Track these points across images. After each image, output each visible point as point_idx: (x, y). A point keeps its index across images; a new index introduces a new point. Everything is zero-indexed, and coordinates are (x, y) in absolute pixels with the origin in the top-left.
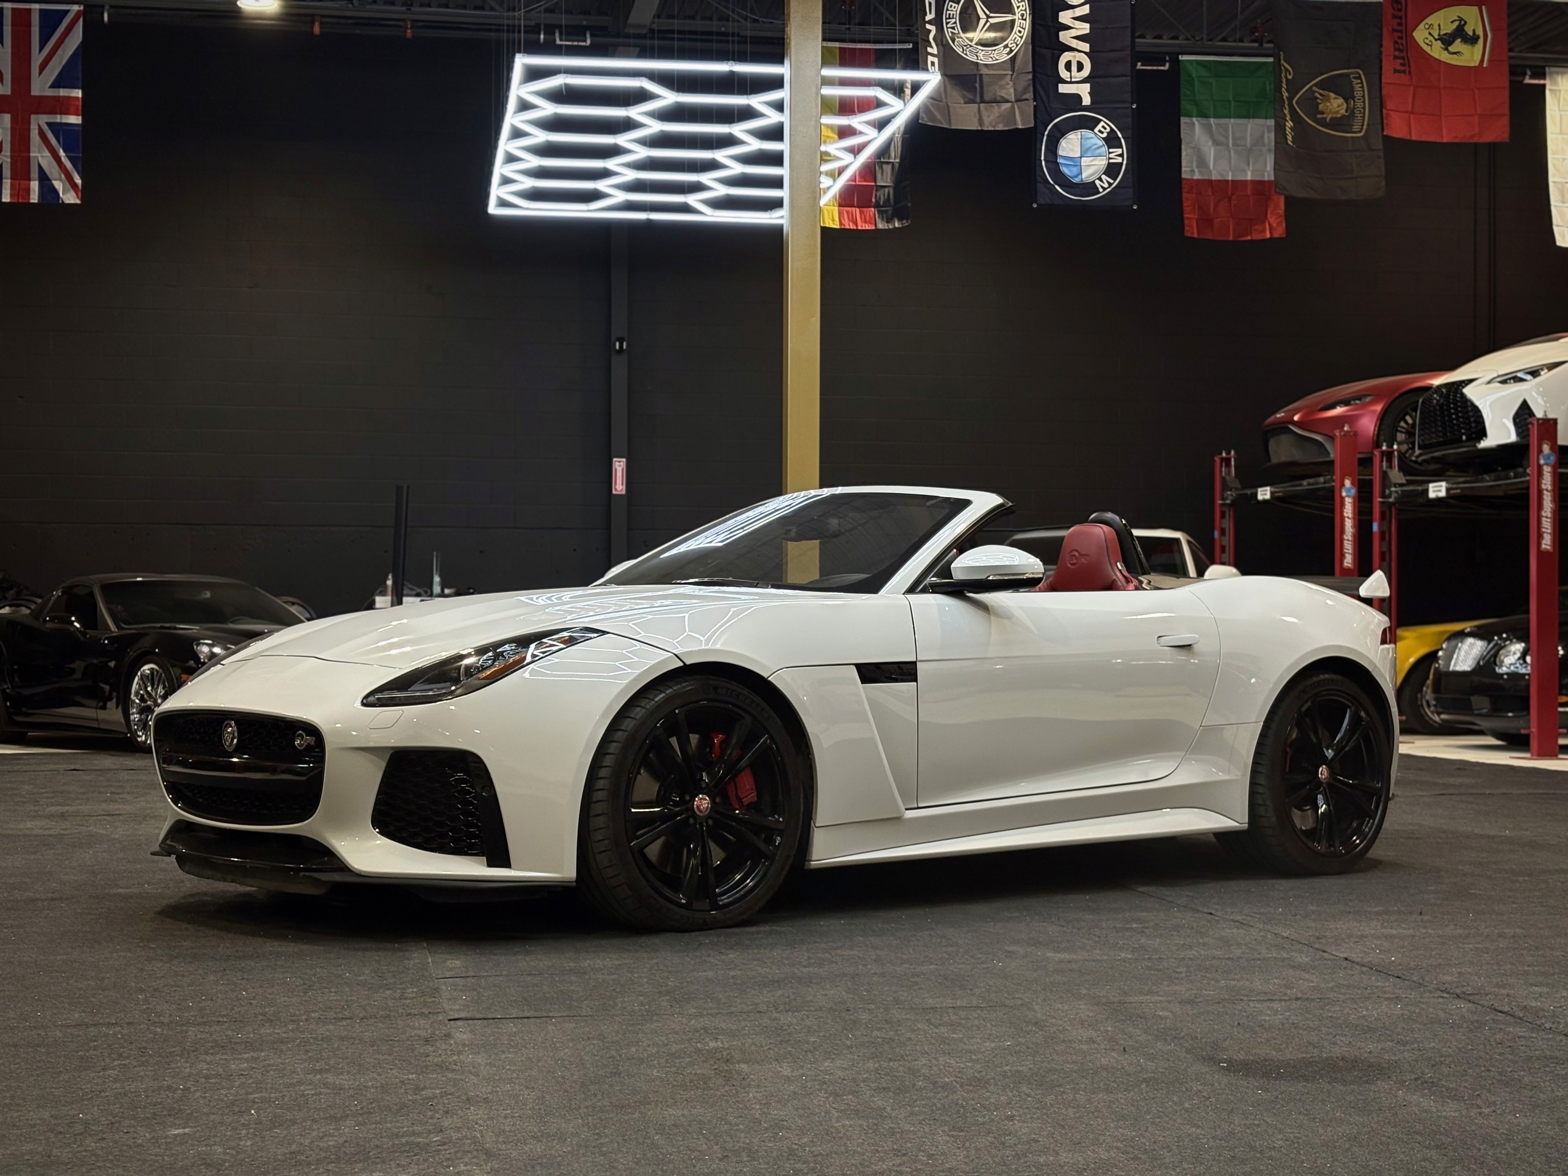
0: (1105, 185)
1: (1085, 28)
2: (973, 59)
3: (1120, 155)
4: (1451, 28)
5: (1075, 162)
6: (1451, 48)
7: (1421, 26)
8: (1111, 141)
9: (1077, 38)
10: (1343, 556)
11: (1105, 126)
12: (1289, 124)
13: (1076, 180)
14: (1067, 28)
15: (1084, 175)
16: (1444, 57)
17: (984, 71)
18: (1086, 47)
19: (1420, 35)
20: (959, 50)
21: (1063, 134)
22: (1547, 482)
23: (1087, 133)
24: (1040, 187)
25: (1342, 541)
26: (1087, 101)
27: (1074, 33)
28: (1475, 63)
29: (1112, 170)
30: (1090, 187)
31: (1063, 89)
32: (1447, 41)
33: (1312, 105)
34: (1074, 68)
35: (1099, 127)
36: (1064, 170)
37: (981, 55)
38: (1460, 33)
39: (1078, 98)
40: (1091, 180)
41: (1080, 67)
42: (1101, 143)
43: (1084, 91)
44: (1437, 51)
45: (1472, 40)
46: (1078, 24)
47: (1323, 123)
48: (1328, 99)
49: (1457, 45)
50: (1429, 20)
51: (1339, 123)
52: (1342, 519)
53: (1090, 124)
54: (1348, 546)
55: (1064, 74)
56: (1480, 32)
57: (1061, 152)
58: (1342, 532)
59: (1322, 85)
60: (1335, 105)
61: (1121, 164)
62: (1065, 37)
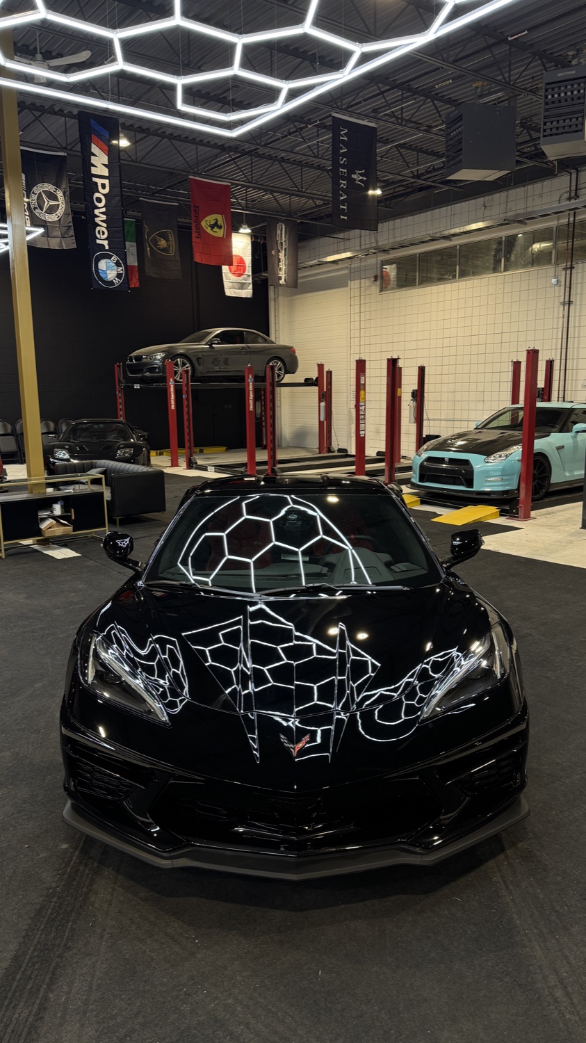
0: (117, 281)
1: (104, 217)
2: (44, 219)
3: (121, 270)
4: (213, 222)
5: (105, 272)
6: (214, 230)
7: (204, 221)
8: (118, 264)
9: (101, 221)
10: (171, 405)
11: (115, 258)
12: (148, 249)
13: (106, 280)
14: (98, 217)
15: (109, 277)
16: (211, 232)
17: (48, 224)
18: (105, 225)
19: (203, 224)
20: (37, 215)
21: (99, 260)
22: (251, 388)
23: (108, 260)
24: (94, 281)
25: (170, 400)
26: (107, 247)
27: (100, 219)
28: (221, 236)
29: (119, 276)
30: (111, 283)
31: (98, 241)
32: (212, 227)
33: (155, 242)
34: (101, 233)
35: (113, 258)
36: (101, 275)
37: (47, 217)
38: (215, 225)
39: (103, 246)
40: (111, 280)
41: (103, 233)
42: (114, 265)
43: (106, 243)
44: (209, 230)
45: (220, 227)
46: (101, 215)
47: (159, 249)
48: (161, 241)
49: (215, 229)
50: (206, 219)
51: (165, 250)
52: (170, 392)
53: (109, 257)
54: (173, 402)
55: (98, 235)
56: (222, 225)
57: (99, 268)
58: (170, 397)
59: (158, 235)
60: (163, 243)
61: (122, 274)
62: (97, 220)
